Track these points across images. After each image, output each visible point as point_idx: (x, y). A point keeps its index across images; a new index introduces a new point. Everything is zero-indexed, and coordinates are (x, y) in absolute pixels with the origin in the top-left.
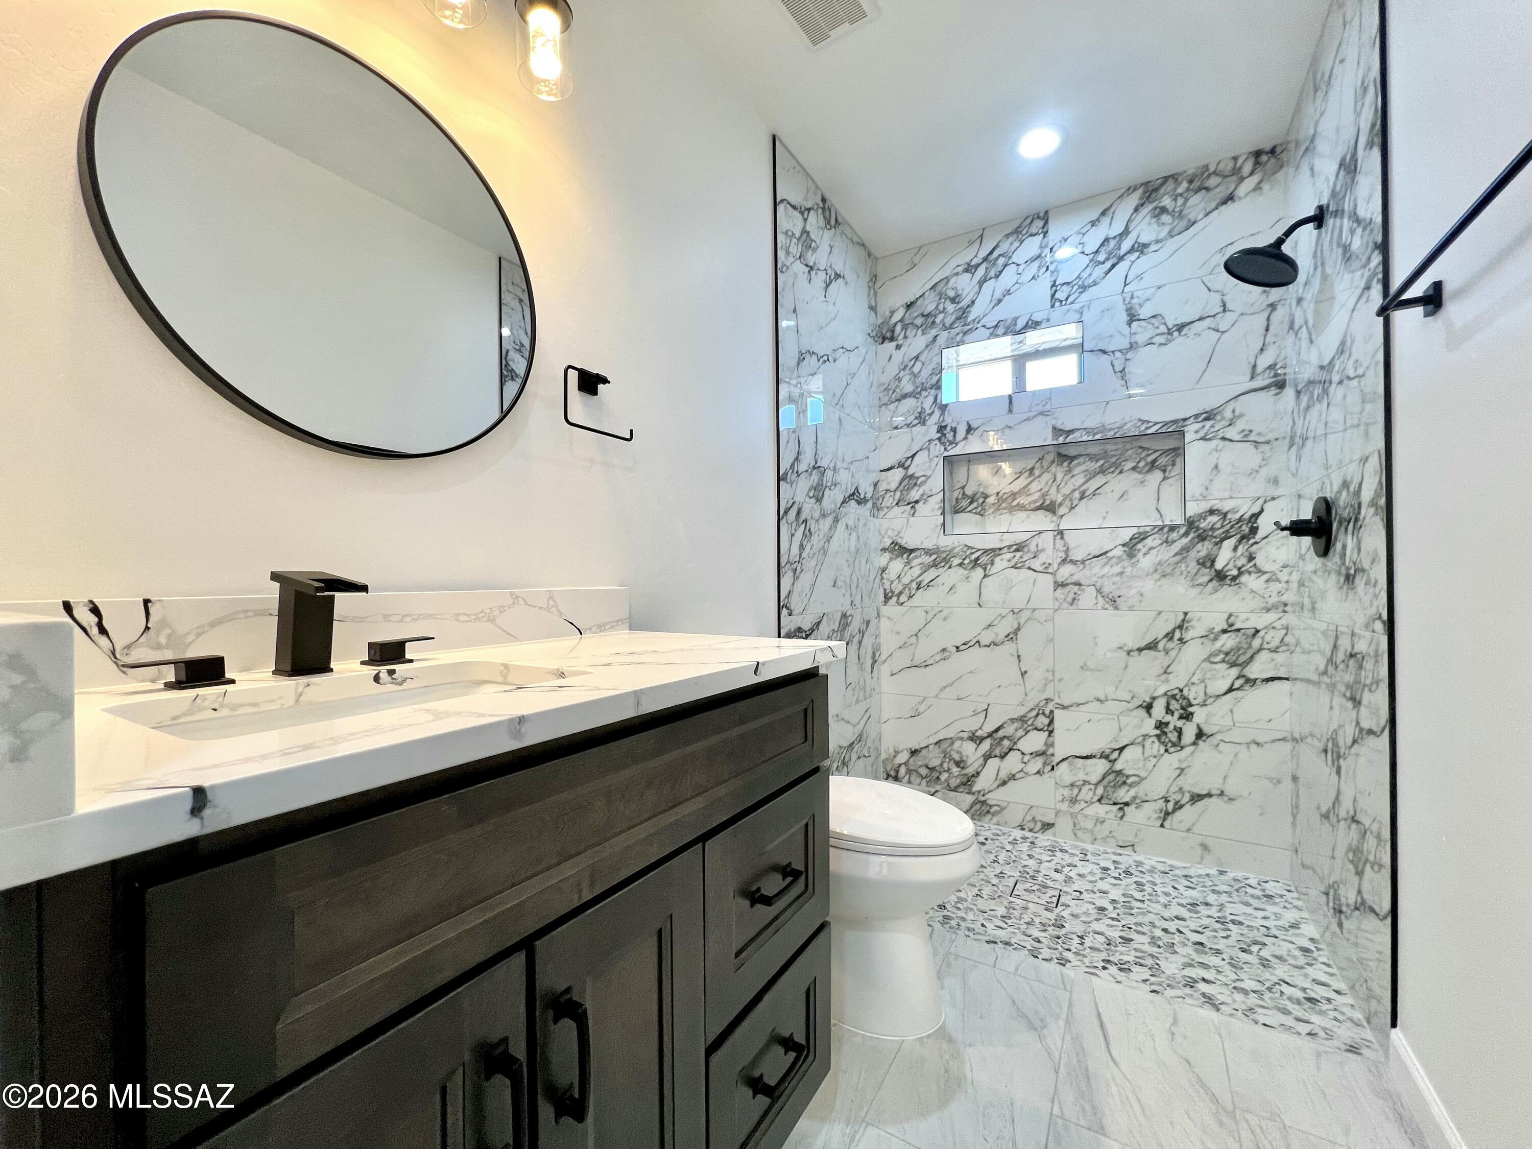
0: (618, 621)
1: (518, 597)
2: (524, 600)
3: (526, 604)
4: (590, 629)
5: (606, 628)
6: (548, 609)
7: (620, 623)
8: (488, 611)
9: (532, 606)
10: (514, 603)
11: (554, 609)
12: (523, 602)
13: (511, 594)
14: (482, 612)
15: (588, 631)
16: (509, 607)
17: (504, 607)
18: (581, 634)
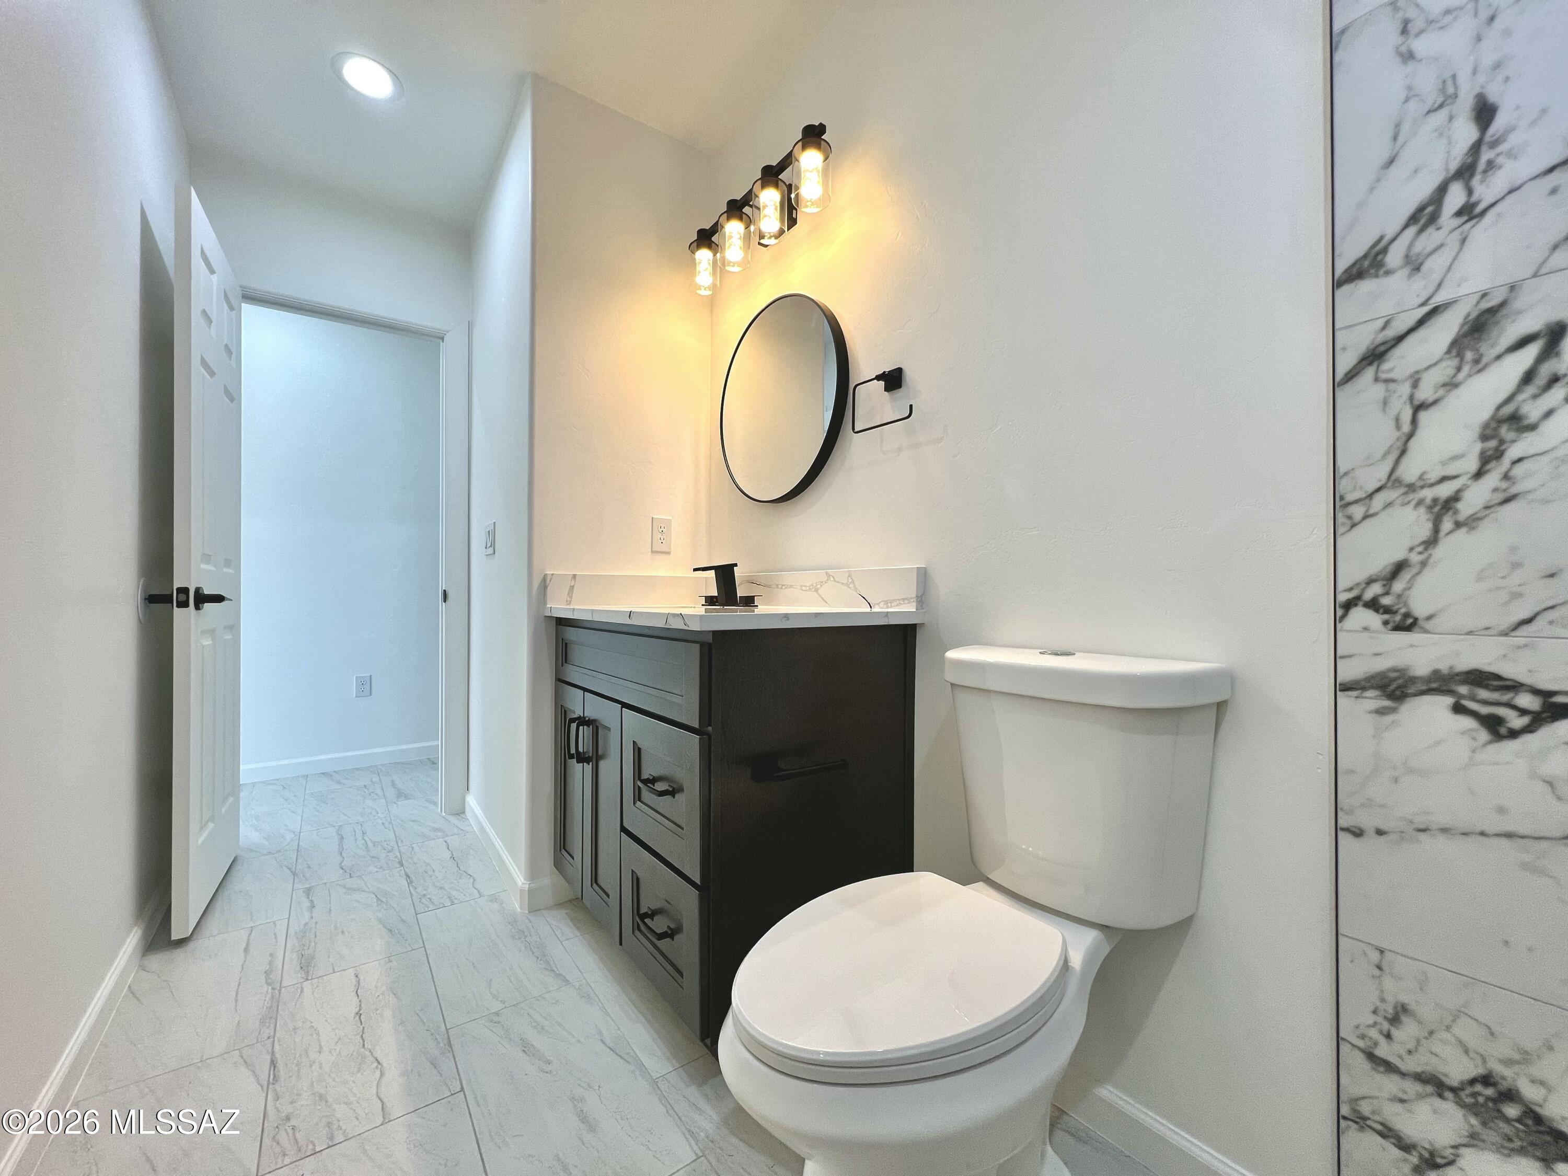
0: (904, 599)
1: (830, 576)
2: (833, 577)
3: (835, 581)
4: (878, 604)
5: (893, 605)
6: (847, 585)
7: (906, 602)
8: (815, 585)
9: (838, 582)
10: (828, 580)
11: (852, 586)
12: (832, 579)
13: (827, 573)
14: (812, 585)
15: (876, 606)
16: (826, 583)
17: (822, 582)
18: (871, 607)
